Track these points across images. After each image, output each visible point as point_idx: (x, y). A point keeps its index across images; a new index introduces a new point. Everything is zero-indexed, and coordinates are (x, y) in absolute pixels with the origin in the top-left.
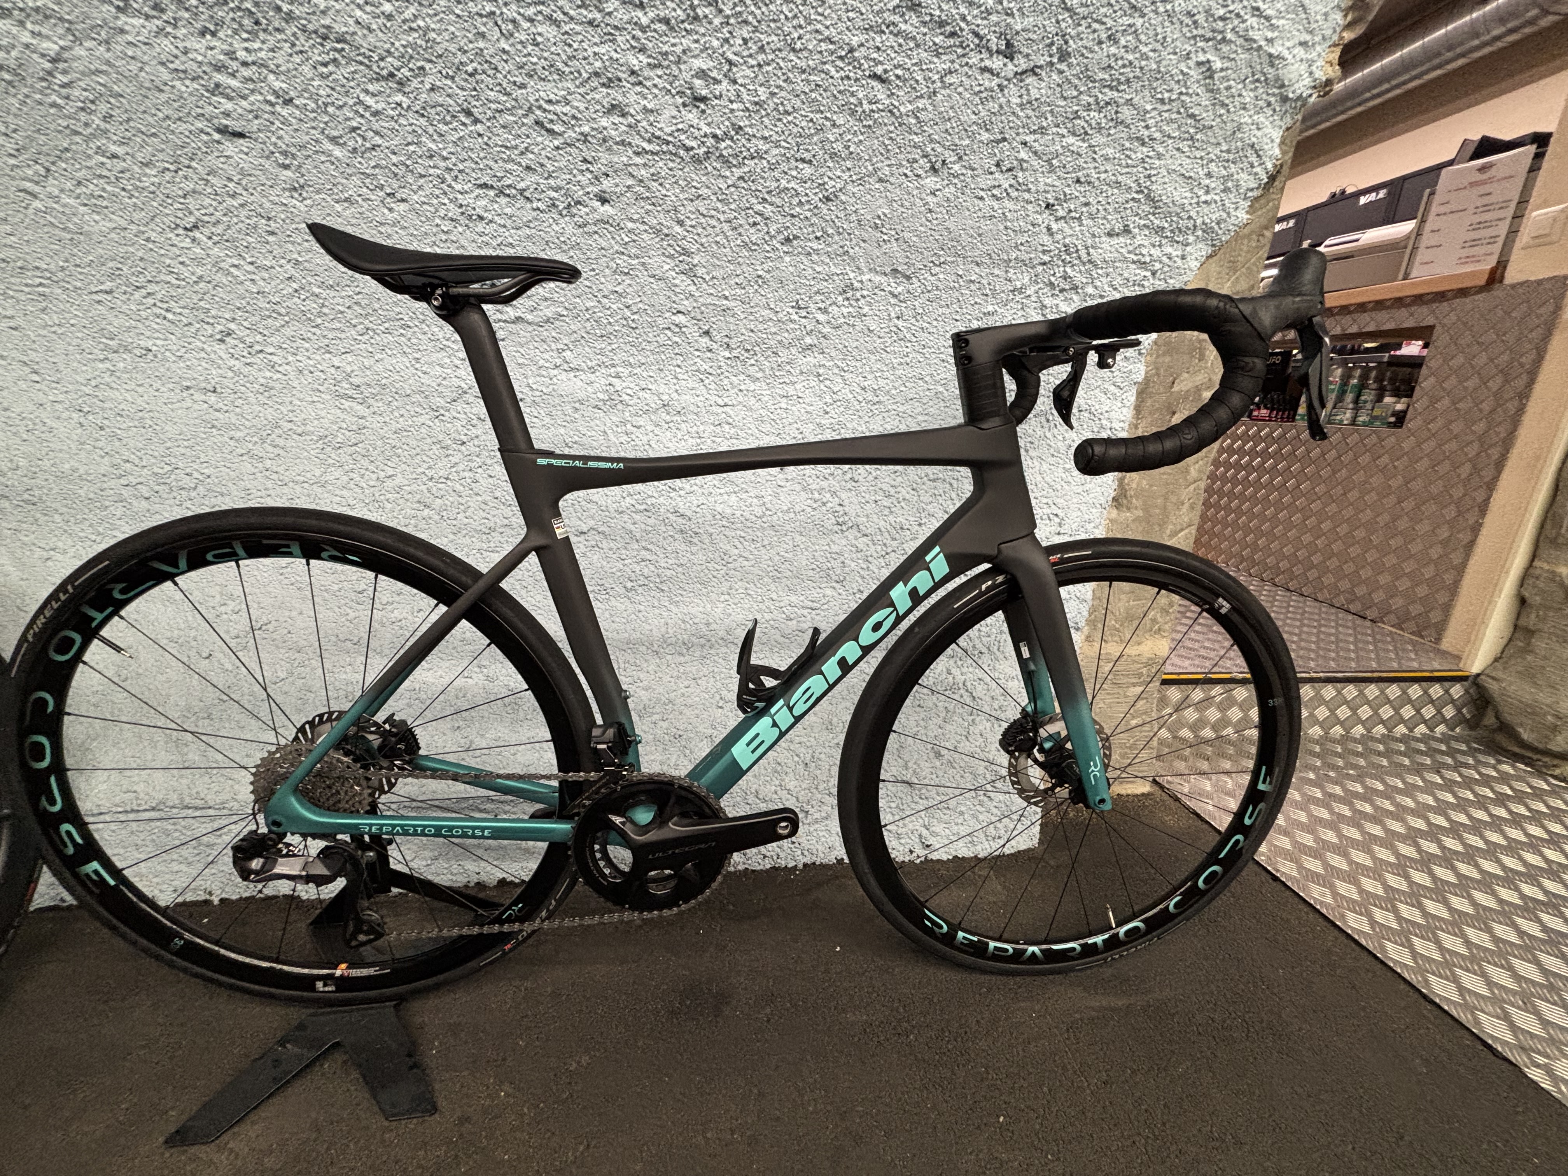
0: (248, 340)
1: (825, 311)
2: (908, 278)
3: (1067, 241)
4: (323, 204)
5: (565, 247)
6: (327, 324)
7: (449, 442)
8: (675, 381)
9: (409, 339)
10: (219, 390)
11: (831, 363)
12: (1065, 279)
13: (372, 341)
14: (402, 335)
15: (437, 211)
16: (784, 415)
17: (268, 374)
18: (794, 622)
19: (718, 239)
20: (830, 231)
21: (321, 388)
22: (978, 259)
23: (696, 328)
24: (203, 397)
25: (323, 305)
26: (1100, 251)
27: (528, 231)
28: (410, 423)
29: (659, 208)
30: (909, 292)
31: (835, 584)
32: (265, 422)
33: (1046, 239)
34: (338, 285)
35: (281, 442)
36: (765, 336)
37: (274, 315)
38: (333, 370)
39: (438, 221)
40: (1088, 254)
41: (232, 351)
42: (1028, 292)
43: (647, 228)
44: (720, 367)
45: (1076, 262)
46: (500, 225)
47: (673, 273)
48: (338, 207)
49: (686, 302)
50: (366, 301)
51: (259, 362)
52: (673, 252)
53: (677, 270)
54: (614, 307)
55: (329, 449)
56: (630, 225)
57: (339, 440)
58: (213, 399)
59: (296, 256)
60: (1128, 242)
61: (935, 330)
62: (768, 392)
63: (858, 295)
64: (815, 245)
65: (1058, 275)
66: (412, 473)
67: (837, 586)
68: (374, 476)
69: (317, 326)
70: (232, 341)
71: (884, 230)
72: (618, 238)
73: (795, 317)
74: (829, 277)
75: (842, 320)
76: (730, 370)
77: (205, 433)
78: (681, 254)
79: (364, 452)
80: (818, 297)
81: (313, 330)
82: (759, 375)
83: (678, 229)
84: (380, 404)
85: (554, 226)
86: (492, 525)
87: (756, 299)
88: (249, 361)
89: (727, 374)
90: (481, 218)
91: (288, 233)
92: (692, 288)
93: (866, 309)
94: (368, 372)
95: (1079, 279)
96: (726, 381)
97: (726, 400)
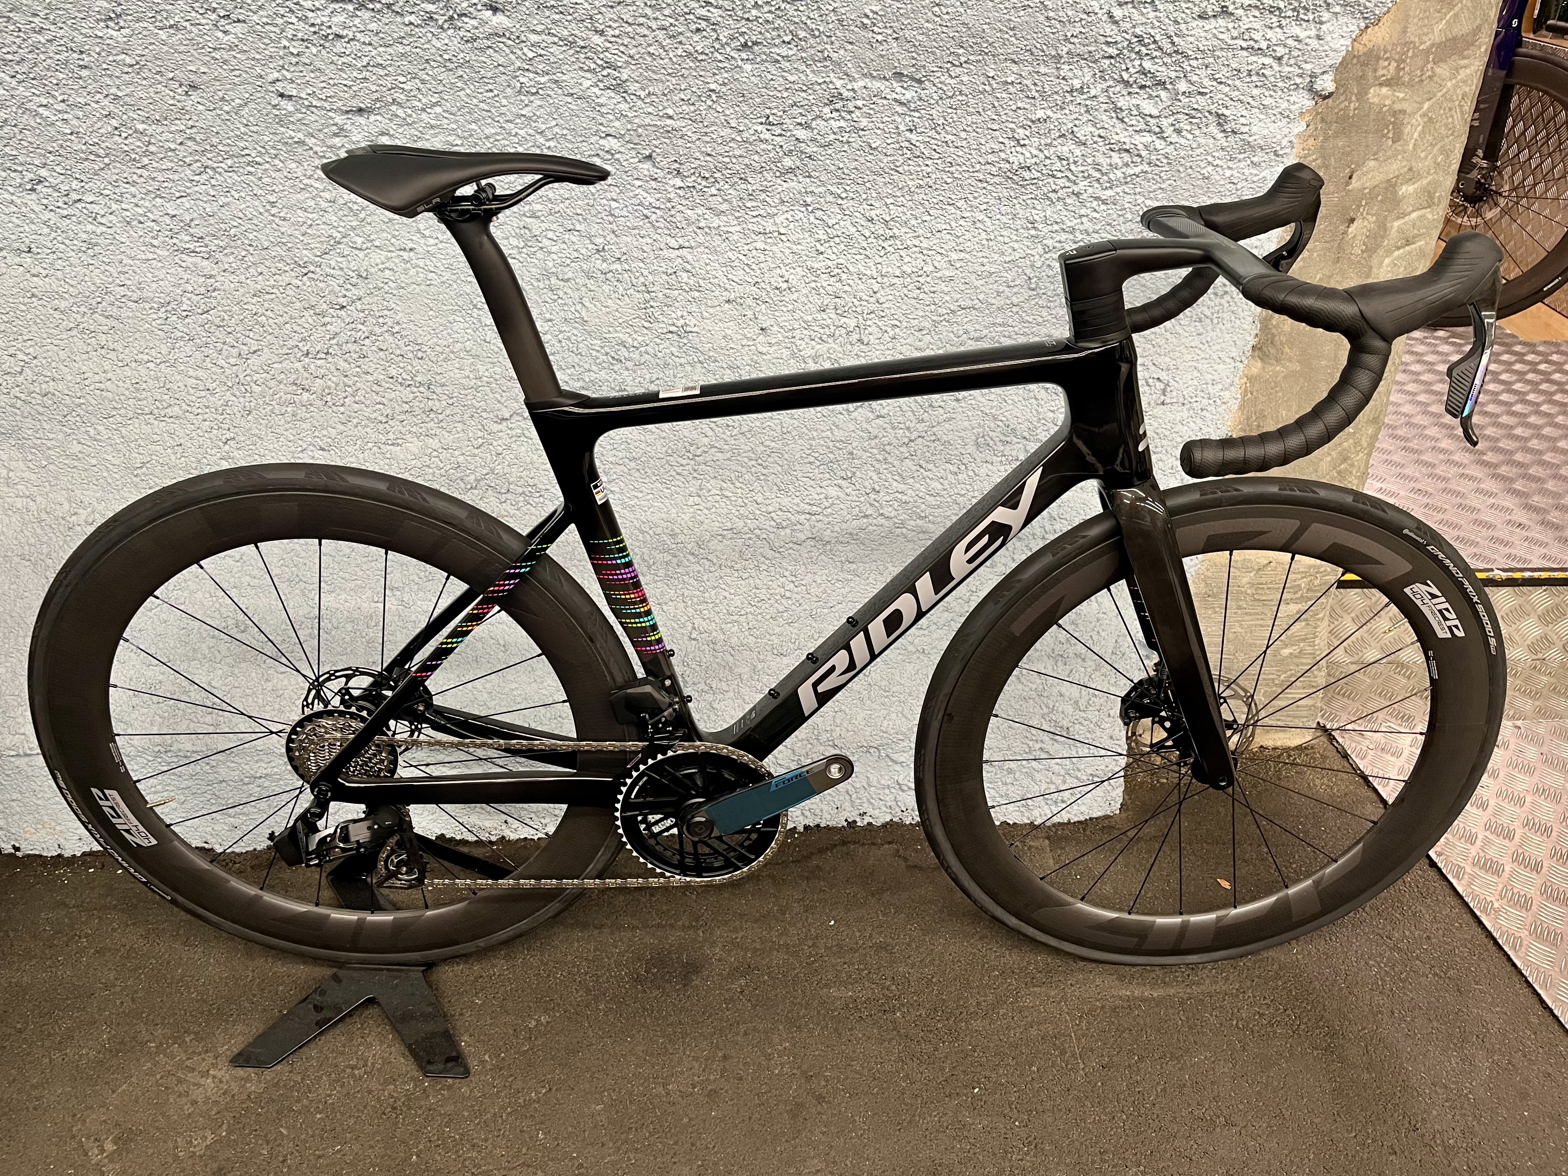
0: (63, 187)
1: (807, 126)
2: (919, 81)
3: (1138, 31)
4: (144, 33)
5: (452, 66)
6: (155, 164)
7: (325, 306)
8: (611, 219)
9: (260, 179)
10: (34, 250)
11: (822, 189)
12: (1145, 74)
13: (213, 182)
14: (250, 173)
15: (283, 31)
16: (762, 258)
17: (90, 227)
18: (788, 531)
19: (651, 49)
20: (802, 34)
21: (155, 243)
22: (1013, 57)
23: (634, 153)
24: (17, 260)
25: (150, 143)
26: (1190, 39)
27: (401, 49)
28: (273, 283)
29: (569, 18)
30: (920, 99)
31: (840, 481)
32: (93, 288)
33: (1109, 29)
34: (166, 119)
35: (115, 311)
36: (727, 160)
37: (92, 157)
38: (167, 219)
39: (285, 43)
40: (1173, 43)
41: (45, 202)
42: (1093, 92)
43: (556, 40)
44: (669, 200)
45: (1155, 54)
46: (364, 43)
47: (596, 90)
48: (163, 35)
49: (617, 124)
50: (202, 136)
51: (78, 213)
52: (593, 66)
53: (601, 85)
54: (521, 132)
55: (174, 318)
56: (534, 38)
57: (185, 307)
58: (28, 260)
59: (113, 90)
60: (1230, 26)
61: (964, 143)
62: (738, 228)
63: (850, 106)
64: (784, 51)
65: (1132, 70)
66: (282, 347)
67: (844, 483)
68: (234, 351)
69: (143, 167)
70: (45, 190)
71: (876, 29)
72: (519, 52)
73: (767, 136)
74: (809, 87)
75: (832, 137)
76: (684, 202)
77: (25, 305)
78: (604, 68)
79: (217, 321)
80: (796, 111)
81: (139, 171)
82: (725, 207)
83: (597, 39)
84: (231, 259)
85: (435, 42)
86: (389, 411)
87: (711, 117)
88: (65, 213)
89: (680, 207)
90: (339, 36)
91: (105, 66)
92: (624, 106)
93: (864, 122)
94: (212, 221)
95: (1163, 73)
96: (679, 217)
97: (681, 241)
